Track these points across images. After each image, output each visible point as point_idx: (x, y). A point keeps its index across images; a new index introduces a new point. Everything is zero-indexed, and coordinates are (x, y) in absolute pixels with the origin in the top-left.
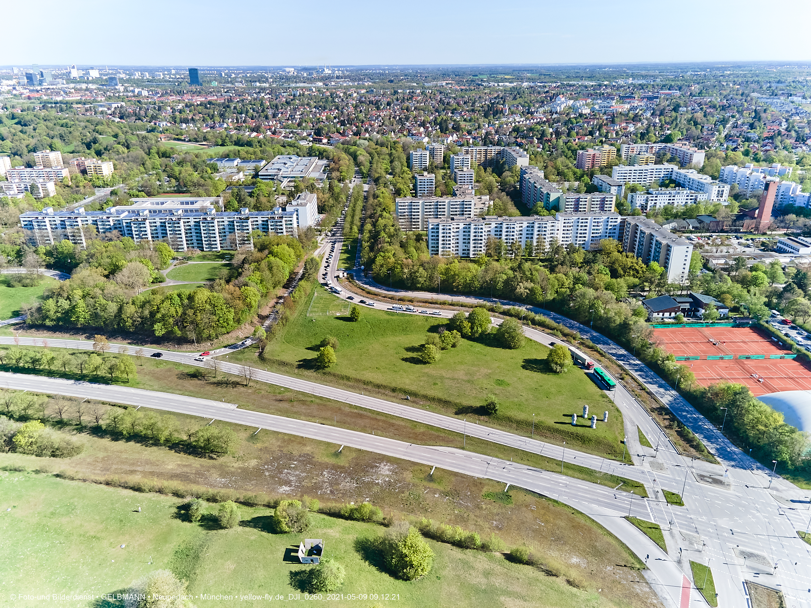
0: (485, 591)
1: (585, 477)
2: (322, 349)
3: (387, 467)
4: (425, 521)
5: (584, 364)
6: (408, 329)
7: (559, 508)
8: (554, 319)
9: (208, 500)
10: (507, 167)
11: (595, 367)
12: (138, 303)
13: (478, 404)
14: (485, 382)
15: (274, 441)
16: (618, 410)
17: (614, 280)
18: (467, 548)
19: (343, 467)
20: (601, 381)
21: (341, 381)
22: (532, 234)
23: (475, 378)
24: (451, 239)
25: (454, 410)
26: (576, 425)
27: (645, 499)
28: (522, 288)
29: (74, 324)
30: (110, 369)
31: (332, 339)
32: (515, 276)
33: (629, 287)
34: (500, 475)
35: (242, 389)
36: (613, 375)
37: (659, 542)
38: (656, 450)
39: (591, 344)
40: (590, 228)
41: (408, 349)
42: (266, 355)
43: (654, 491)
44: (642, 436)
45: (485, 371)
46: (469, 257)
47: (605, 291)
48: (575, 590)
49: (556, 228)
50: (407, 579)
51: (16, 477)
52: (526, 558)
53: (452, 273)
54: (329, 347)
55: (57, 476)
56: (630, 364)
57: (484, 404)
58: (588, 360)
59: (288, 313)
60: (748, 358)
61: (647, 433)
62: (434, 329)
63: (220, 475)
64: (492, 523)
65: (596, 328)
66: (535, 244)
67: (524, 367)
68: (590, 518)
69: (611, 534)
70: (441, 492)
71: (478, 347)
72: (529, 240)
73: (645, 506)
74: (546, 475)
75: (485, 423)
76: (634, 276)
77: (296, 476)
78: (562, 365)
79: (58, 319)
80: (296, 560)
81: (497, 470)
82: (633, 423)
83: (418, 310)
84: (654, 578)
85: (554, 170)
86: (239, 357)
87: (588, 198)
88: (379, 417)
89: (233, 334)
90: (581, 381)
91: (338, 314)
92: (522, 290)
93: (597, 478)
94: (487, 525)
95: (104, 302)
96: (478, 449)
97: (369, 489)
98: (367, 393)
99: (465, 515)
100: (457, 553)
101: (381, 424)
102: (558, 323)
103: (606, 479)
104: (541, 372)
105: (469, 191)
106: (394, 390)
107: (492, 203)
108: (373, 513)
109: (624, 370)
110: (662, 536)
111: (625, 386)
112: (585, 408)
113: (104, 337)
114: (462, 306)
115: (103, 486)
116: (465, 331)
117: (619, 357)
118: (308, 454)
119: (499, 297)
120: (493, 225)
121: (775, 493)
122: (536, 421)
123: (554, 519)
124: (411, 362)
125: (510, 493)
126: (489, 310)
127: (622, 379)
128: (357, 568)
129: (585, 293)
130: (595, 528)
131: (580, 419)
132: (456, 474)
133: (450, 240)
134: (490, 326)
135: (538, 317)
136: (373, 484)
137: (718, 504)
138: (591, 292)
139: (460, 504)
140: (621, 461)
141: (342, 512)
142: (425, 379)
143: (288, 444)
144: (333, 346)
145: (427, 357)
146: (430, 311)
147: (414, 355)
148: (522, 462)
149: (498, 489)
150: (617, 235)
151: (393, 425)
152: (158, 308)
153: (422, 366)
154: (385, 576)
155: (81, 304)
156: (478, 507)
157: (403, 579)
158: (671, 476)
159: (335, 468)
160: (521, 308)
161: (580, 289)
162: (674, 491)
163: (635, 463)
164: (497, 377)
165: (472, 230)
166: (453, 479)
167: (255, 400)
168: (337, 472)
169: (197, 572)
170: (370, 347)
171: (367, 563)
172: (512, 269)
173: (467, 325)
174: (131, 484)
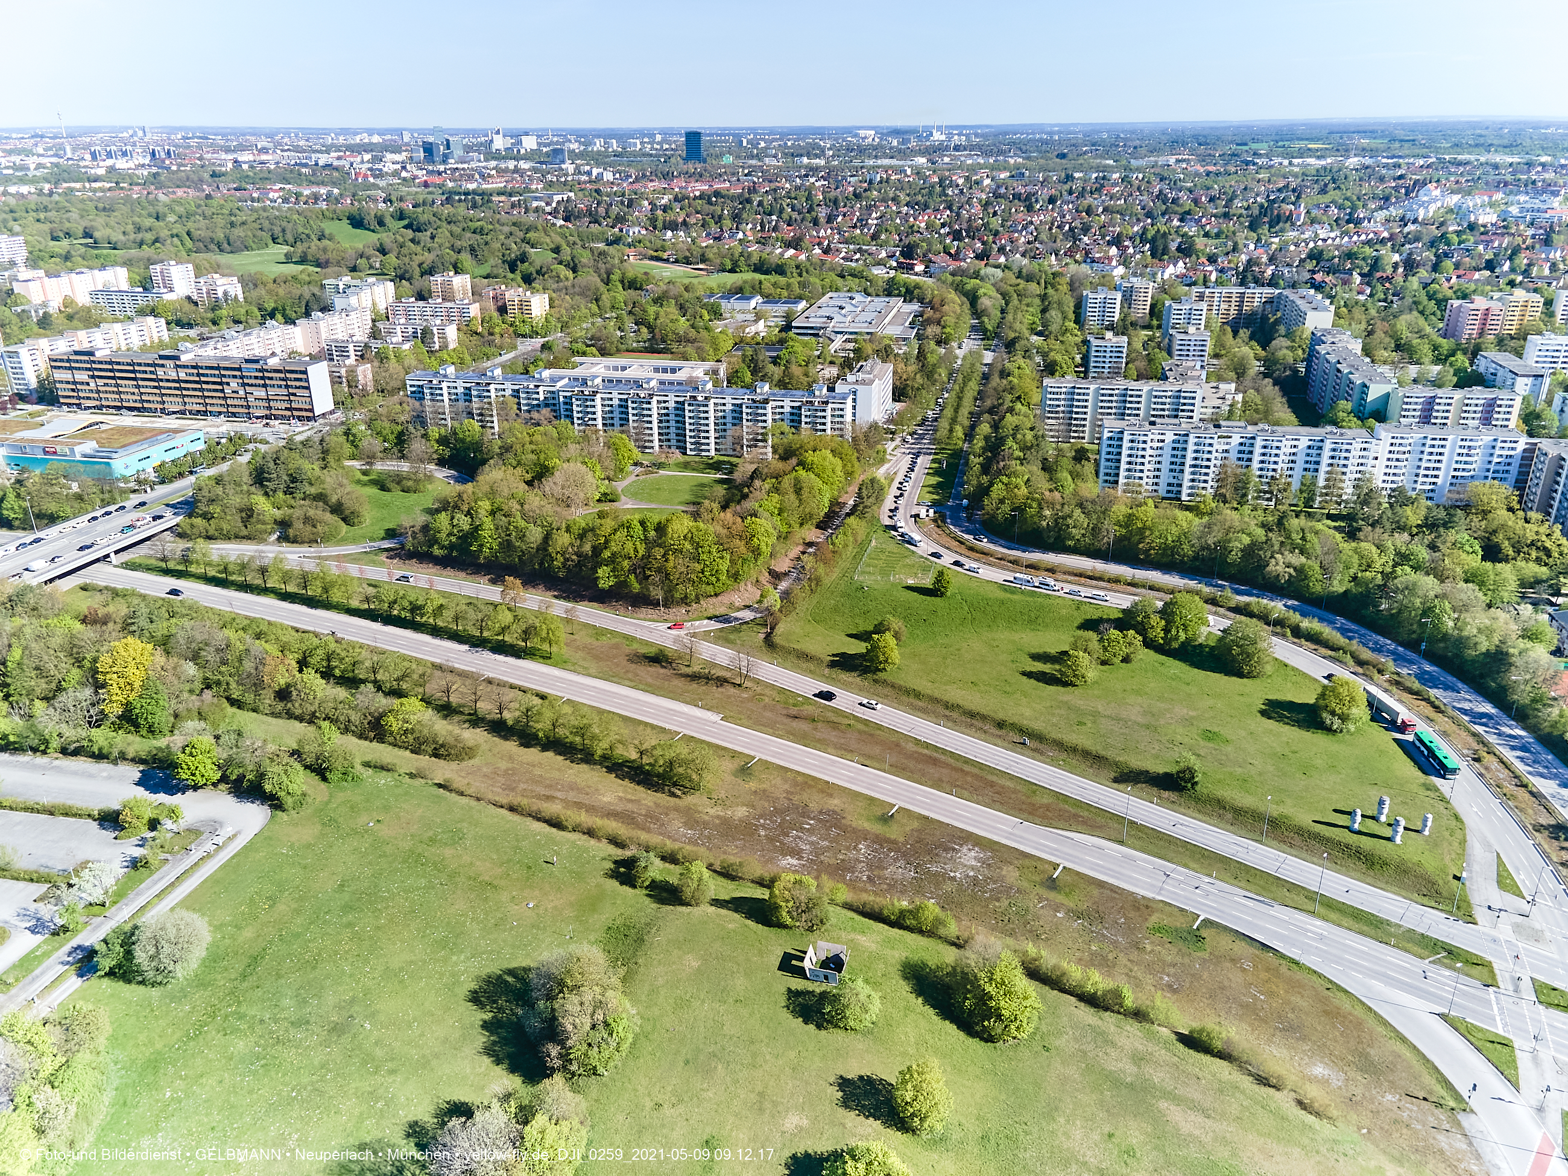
0: (1131, 1086)
1: (1365, 928)
2: (875, 636)
3: (973, 854)
4: (1031, 949)
5: (1393, 722)
6: (1040, 620)
7: (1299, 975)
8: (1343, 631)
9: (663, 858)
10: (1282, 329)
11: (1418, 730)
12: (575, 530)
13: (1161, 769)
14: (1180, 730)
15: (778, 781)
16: (1457, 817)
17: (1488, 565)
18: (1106, 1009)
19: (894, 842)
20: (1427, 758)
21: (904, 698)
22: (1318, 463)
23: (1162, 722)
24: (1146, 461)
25: (1113, 775)
26: (1359, 833)
27: (1491, 989)
28: (1280, 565)
29: (475, 556)
30: (525, 632)
31: (896, 623)
32: (1268, 540)
33: (1523, 584)
34: (1186, 898)
35: (732, 690)
36: (1457, 751)
37: (1507, 1070)
38: (1532, 902)
39: (1416, 685)
40: (1450, 459)
41: (1036, 657)
42: (777, 639)
43: (1512, 978)
44: (1504, 873)
45: (1181, 711)
46: (1179, 499)
47: (1462, 584)
48: (1311, 1119)
49: (1372, 455)
50: (988, 1038)
51: (383, 780)
52: (1218, 1045)
53: (1140, 525)
54: (888, 636)
55: (440, 786)
56: (1499, 735)
57: (1172, 769)
58: (1404, 714)
59: (821, 570)
61: (1518, 870)
62: (1090, 625)
63: (685, 824)
64: (1161, 978)
65: (1431, 656)
66: (1321, 482)
67: (1263, 713)
68: (1363, 1004)
69: (1404, 1040)
70: (1069, 911)
71: (1176, 667)
72: (1309, 474)
73: (1489, 1002)
74: (1282, 913)
75: (1172, 805)
76: (1538, 560)
77: (812, 843)
78: (1344, 718)
79: (452, 547)
80: (800, 972)
81: (1183, 890)
82: (1487, 846)
83: (1062, 588)
84: (1484, 1129)
85: (1388, 340)
86: (732, 637)
87: (1456, 397)
88: (966, 768)
89: (725, 599)
90: (1382, 753)
91: (910, 582)
92: (1280, 568)
93: (1391, 935)
94: (1149, 980)
95: (522, 524)
96: (1151, 847)
97: (937, 885)
98: (950, 724)
99: (1111, 957)
100: (1086, 1014)
101: (969, 779)
102: (1350, 639)
103: (1410, 940)
104: (1299, 727)
105: (1195, 373)
106: (1000, 725)
107: (1239, 397)
108: (938, 922)
109: (1484, 743)
110: (1514, 1061)
111: (1481, 775)
112: (1381, 803)
113: (518, 582)
114: (1151, 588)
115: (504, 812)
116: (1151, 634)
117: (1478, 718)
118: (834, 812)
119: (1231, 579)
120: (1236, 440)
122: (1275, 814)
123: (1287, 992)
124: (1038, 680)
125: (1204, 933)
126: (1206, 602)
127: (1477, 760)
128: (903, 1004)
129: (1415, 584)
130: (1371, 1022)
131: (1369, 822)
132: (1101, 884)
133: (1143, 464)
134: (1204, 630)
135: (1306, 624)
136: (944, 877)
138: (1429, 584)
139: (1103, 935)
140: (1450, 913)
141: (886, 912)
142: (1063, 712)
143: (803, 789)
144: (897, 636)
145: (1070, 672)
146: (1085, 592)
147: (1047, 668)
148: (1236, 882)
149: (1180, 922)
150: (1512, 476)
151: (992, 784)
152: (607, 542)
153: (1060, 689)
154: (950, 1028)
155: (488, 523)
156: (1137, 947)
157: (982, 1039)
158: (1556, 957)
159: (880, 841)
160: (1273, 604)
161: (1406, 575)
162: (1558, 984)
163: (1479, 920)
164: (1206, 726)
165: (1191, 447)
166: (1096, 892)
167: (752, 711)
168: (882, 847)
169: (640, 961)
170: (965, 645)
171: (920, 1000)
172: (1263, 525)
173: (1157, 624)
174: (546, 814)
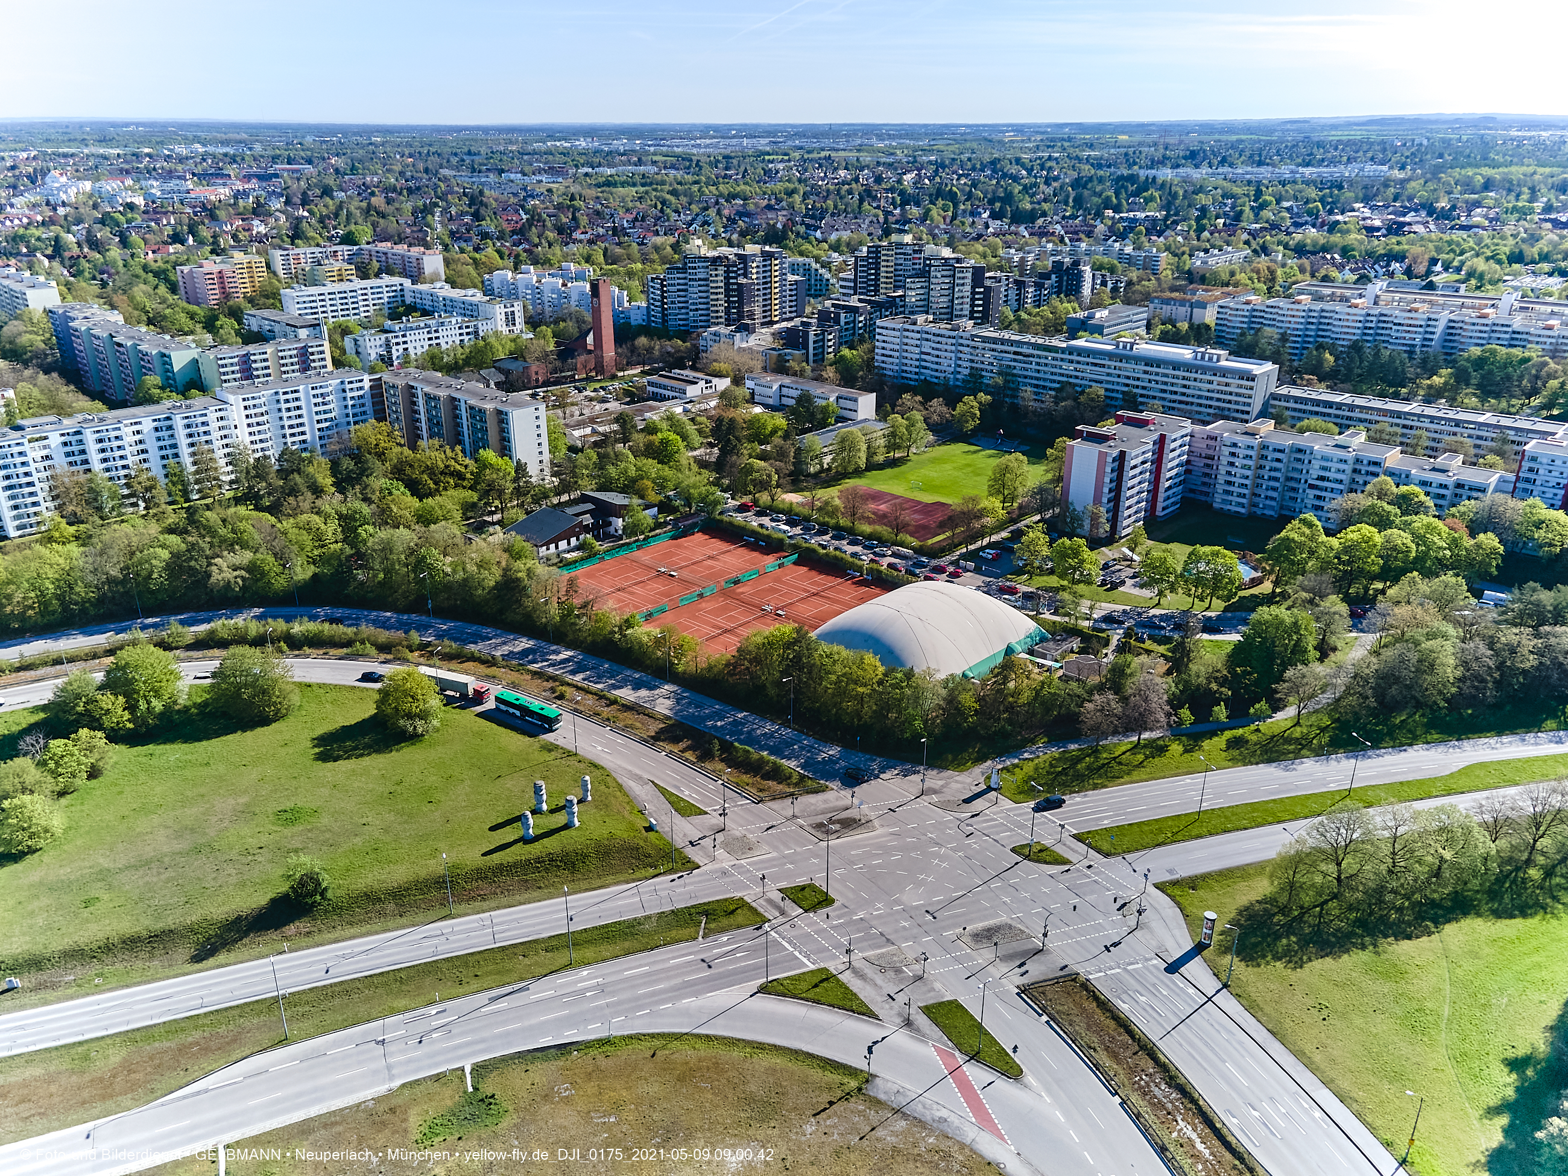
1: (627, 944)
5: (464, 696)
7: (624, 1053)
11: (491, 692)
13: (261, 899)
14: (246, 831)
16: (595, 765)
17: (426, 502)
20: (522, 718)
22: (174, 446)
23: (211, 833)
25: (193, 950)
26: (540, 837)
27: (766, 927)
28: (225, 571)
32: (192, 545)
33: (462, 511)
34: (430, 1056)
36: (538, 696)
37: (854, 1004)
39: (452, 648)
40: (309, 411)
43: (768, 902)
44: (673, 799)
45: (228, 804)
46: (6, 537)
49: (231, 423)
56: (554, 664)
57: (284, 888)
60: (737, 582)
61: (678, 788)
65: (442, 613)
66: (192, 467)
68: (698, 1036)
71: (173, 753)
72: (171, 462)
73: (776, 942)
74: (542, 990)
75: (310, 939)
76: (458, 486)
82: (638, 778)
84: (895, 1088)
87: (268, 350)
90: (479, 734)
102: (356, 625)
103: (670, 926)
104: (376, 752)
107: (10, 394)
109: (554, 678)
110: (847, 988)
111: (576, 710)
112: (537, 790)
116: (111, 722)
117: (527, 656)
119: (169, 610)
120: (55, 440)
121: (935, 798)
122: (441, 871)
123: (628, 1089)
125: (487, 1088)
127: (561, 697)
129: (388, 541)
130: (722, 1052)
132: (305, 1128)
134: (180, 687)
135: (297, 629)
137: (879, 866)
140: (670, 871)
142: (45, 901)
145: (21, 835)
148: (466, 988)
149: (449, 1098)
150: (371, 415)
158: (774, 854)
160: (240, 620)
161: (372, 535)
162: (802, 881)
163: (698, 861)
164: (273, 807)
166: (305, 1148)
172: (173, 530)
173: (113, 706)
